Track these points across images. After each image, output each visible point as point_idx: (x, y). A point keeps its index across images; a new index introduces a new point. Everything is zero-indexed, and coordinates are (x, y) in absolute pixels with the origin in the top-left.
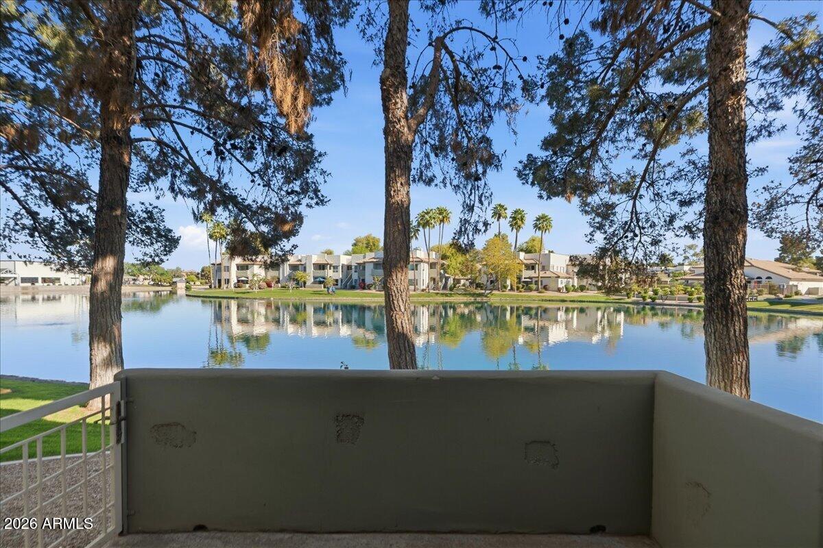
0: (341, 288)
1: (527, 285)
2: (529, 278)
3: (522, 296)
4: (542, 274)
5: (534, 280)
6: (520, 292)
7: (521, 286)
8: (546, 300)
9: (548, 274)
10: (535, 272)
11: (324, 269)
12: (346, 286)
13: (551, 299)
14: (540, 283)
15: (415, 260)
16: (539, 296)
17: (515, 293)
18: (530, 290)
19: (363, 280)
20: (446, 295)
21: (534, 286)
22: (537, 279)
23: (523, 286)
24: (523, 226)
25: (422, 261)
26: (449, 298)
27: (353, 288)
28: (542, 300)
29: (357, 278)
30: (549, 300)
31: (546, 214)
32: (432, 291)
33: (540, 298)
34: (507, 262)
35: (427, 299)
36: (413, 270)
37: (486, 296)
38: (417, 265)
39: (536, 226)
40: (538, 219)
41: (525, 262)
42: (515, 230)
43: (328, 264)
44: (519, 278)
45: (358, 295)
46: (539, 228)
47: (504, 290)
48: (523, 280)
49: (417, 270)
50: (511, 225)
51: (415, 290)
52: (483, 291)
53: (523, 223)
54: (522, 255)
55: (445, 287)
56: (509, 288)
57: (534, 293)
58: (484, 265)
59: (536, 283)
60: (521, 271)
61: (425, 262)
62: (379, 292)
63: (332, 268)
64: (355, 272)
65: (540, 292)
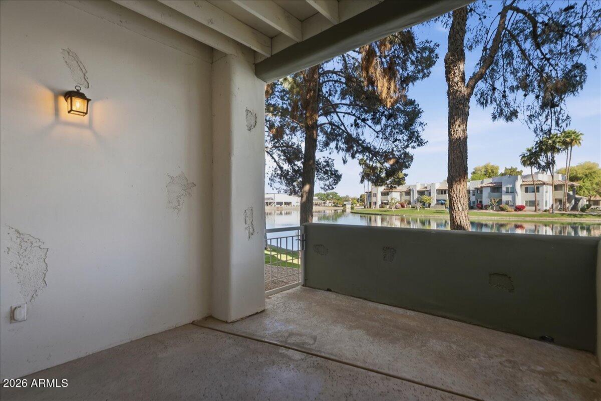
11: (445, 194)
19: (481, 202)
20: (576, 216)
25: (544, 184)
26: (579, 219)
29: (474, 200)
32: (556, 212)
35: (552, 219)
36: (534, 192)
38: (538, 188)
45: (477, 215)
49: (538, 191)
51: (535, 211)
55: (574, 208)
61: (548, 184)
62: (496, 212)
64: (473, 195)
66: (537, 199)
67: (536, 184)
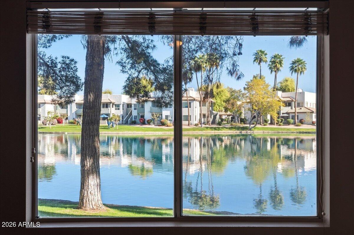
0: (123, 124)
1: (285, 120)
2: (287, 113)
3: (282, 129)
4: (298, 110)
5: (291, 115)
6: (280, 125)
7: (280, 120)
8: (303, 133)
9: (303, 110)
10: (292, 108)
11: (107, 107)
12: (127, 122)
13: (307, 131)
14: (296, 118)
15: (189, 99)
16: (296, 129)
17: (275, 126)
18: (288, 123)
19: (143, 117)
20: (215, 129)
21: (292, 121)
22: (294, 114)
23: (282, 120)
24: (281, 68)
25: (194, 100)
26: (217, 131)
27: (134, 123)
28: (300, 133)
29: (136, 115)
30: (306, 133)
31: (301, 59)
32: (203, 126)
33: (298, 131)
34: (268, 100)
35: (200, 133)
36: (187, 107)
37: (250, 129)
38: (190, 103)
39: (292, 69)
40: (294, 63)
41: (282, 99)
42: (274, 73)
43: (111, 103)
44: (278, 113)
45: (138, 130)
46: (296, 71)
47: (265, 124)
48: (281, 115)
49: (190, 107)
50: (270, 68)
51: (189, 125)
52: (248, 125)
53: (281, 66)
54: (280, 93)
55: (213, 122)
56: (269, 122)
57: (291, 127)
58: (249, 102)
59: (293, 118)
60: (280, 107)
61: (197, 100)
62: (157, 127)
63: (114, 106)
64: (135, 109)
65: (297, 126)
66: (190, 114)
67: (189, 100)
